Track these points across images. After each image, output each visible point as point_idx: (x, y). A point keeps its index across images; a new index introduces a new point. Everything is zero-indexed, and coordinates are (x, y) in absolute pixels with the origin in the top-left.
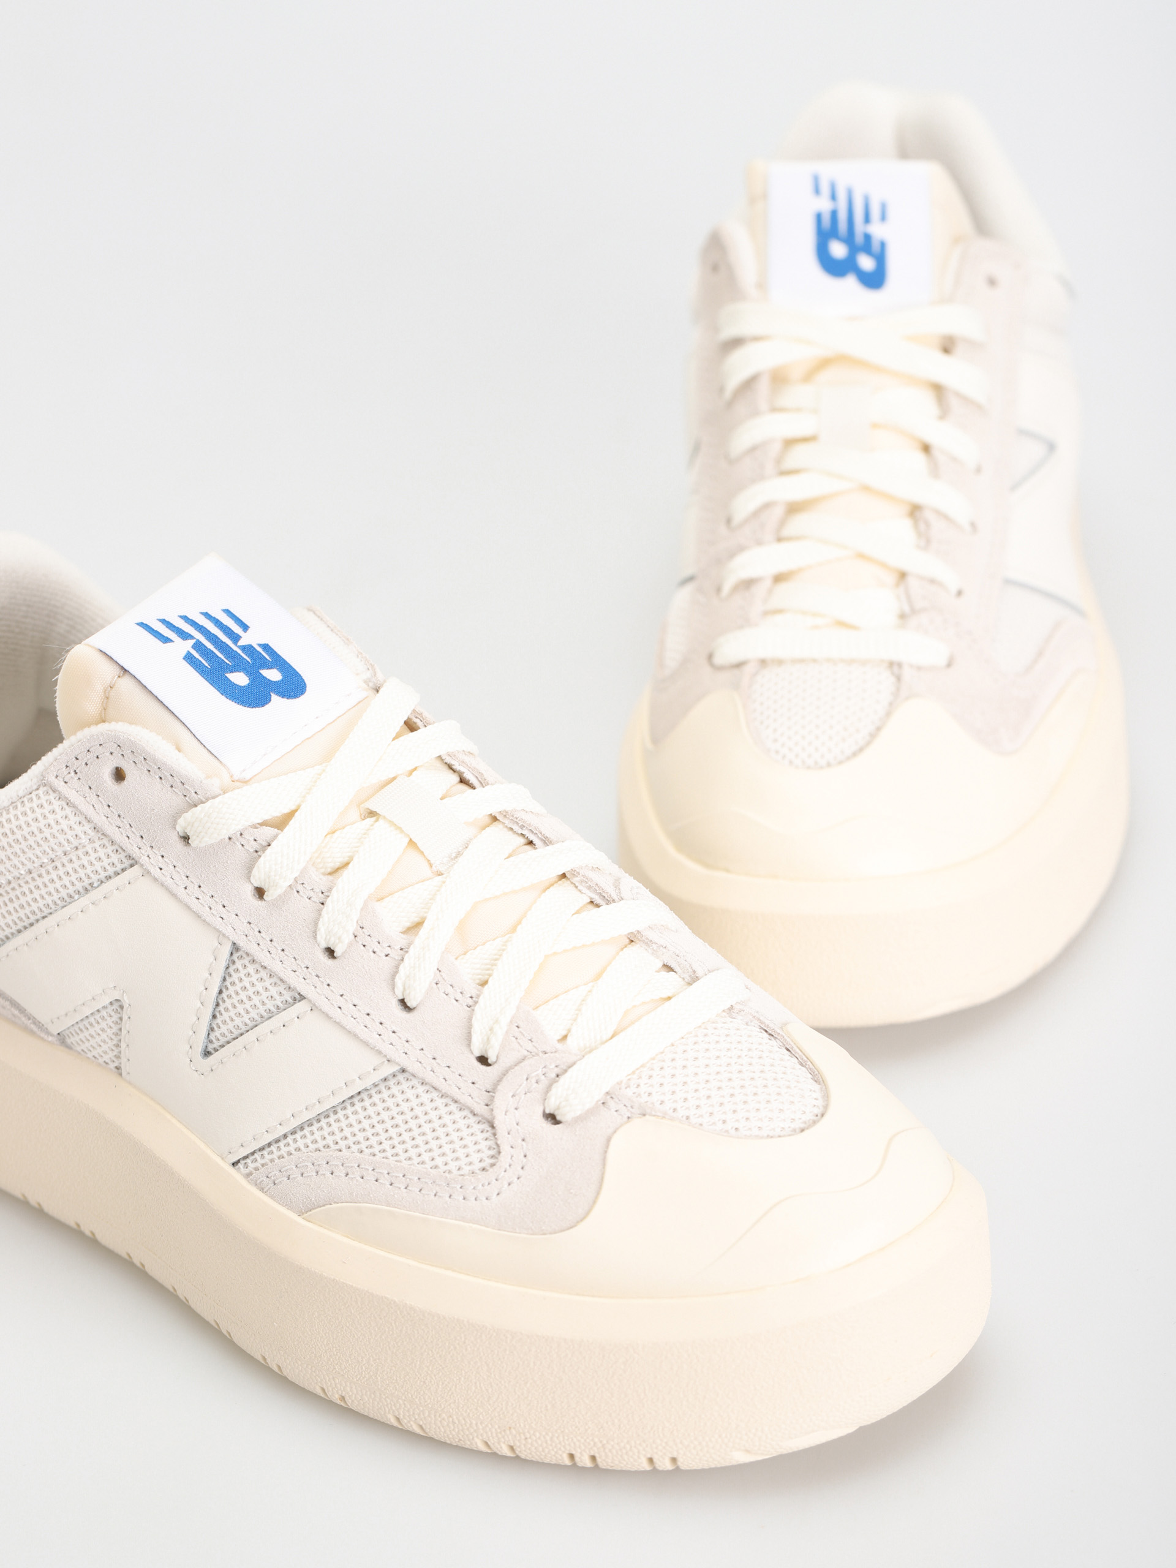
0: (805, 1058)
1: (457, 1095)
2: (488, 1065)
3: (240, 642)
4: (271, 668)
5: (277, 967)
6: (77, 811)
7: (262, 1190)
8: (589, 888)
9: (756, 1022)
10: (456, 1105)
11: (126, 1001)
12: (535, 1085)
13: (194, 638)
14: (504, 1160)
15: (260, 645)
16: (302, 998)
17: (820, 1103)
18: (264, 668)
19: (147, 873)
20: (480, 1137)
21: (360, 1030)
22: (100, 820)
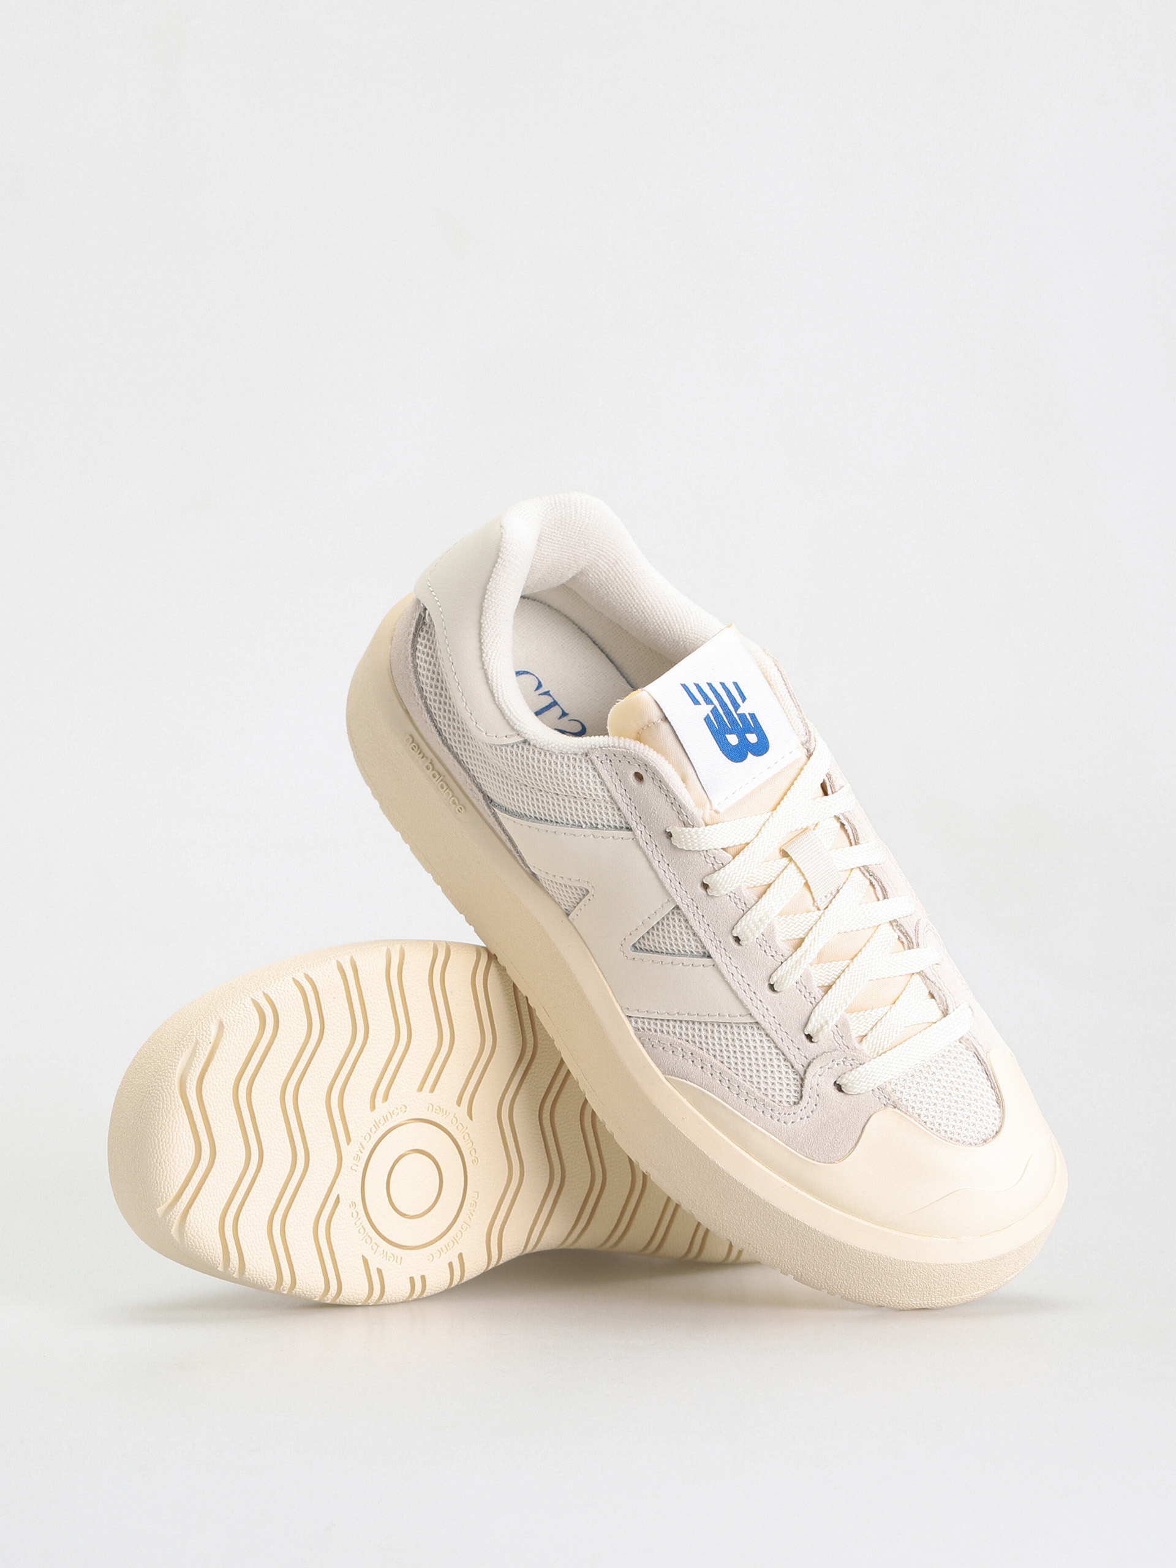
0: (996, 1085)
1: (786, 1050)
2: (812, 1042)
3: (739, 710)
4: (753, 733)
5: (701, 934)
6: (603, 783)
7: (643, 1044)
8: (901, 931)
9: (974, 1049)
10: (783, 1057)
11: (592, 892)
12: (836, 1066)
13: (713, 704)
14: (803, 1104)
15: (749, 714)
16: (709, 957)
17: (997, 1123)
18: (748, 733)
19: (635, 838)
20: (792, 1082)
21: (740, 993)
22: (617, 796)
